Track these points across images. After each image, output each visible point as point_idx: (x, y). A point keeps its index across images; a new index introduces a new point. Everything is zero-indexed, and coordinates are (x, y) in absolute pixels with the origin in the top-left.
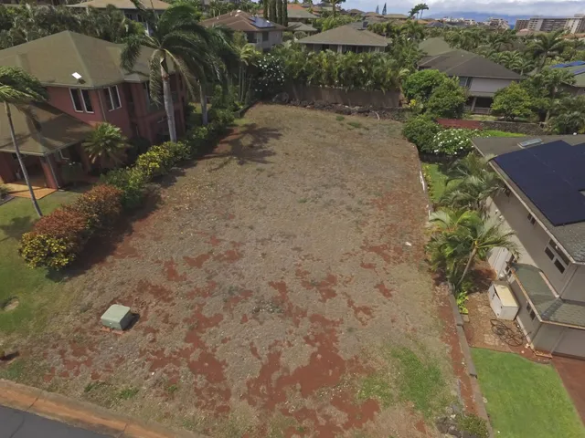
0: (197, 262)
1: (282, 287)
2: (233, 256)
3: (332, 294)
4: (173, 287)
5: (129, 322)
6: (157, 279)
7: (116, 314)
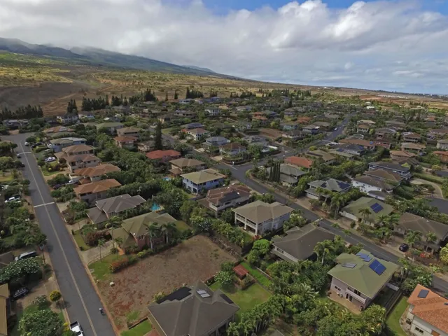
0: (129, 280)
1: (135, 292)
2: (135, 282)
3: (140, 298)
4: (122, 283)
5: (113, 285)
6: (122, 280)
7: (112, 283)
